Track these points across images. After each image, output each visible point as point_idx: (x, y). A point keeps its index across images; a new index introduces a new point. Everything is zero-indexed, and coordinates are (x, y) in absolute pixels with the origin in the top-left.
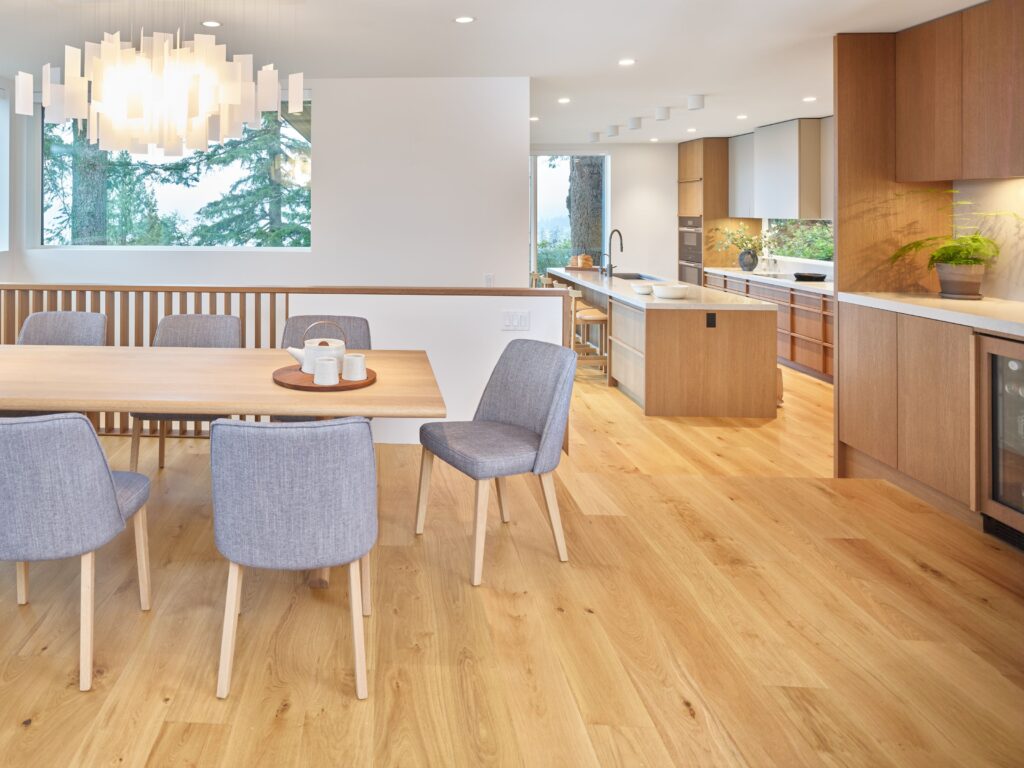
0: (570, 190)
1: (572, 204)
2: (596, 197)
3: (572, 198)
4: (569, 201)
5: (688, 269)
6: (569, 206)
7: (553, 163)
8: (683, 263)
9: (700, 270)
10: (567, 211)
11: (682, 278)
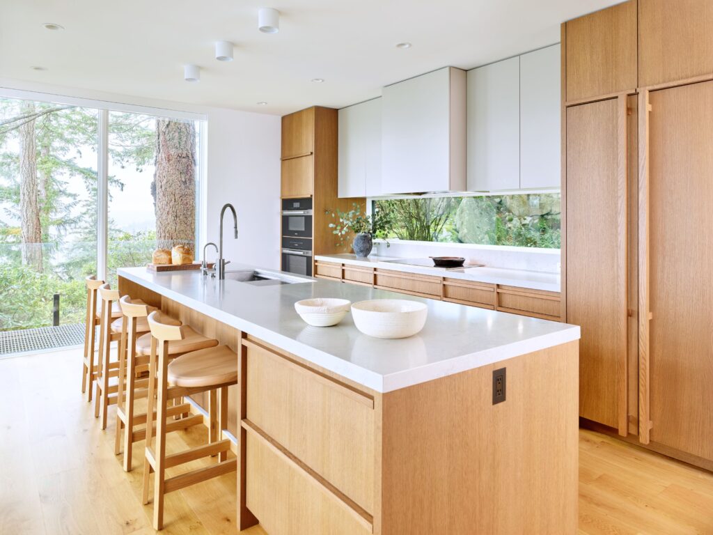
0: (155, 175)
1: (158, 190)
2: (185, 182)
3: (158, 185)
4: (154, 187)
5: (291, 257)
6: (154, 192)
7: (140, 167)
8: (287, 251)
9: (309, 259)
10: (152, 198)
11: (286, 267)
